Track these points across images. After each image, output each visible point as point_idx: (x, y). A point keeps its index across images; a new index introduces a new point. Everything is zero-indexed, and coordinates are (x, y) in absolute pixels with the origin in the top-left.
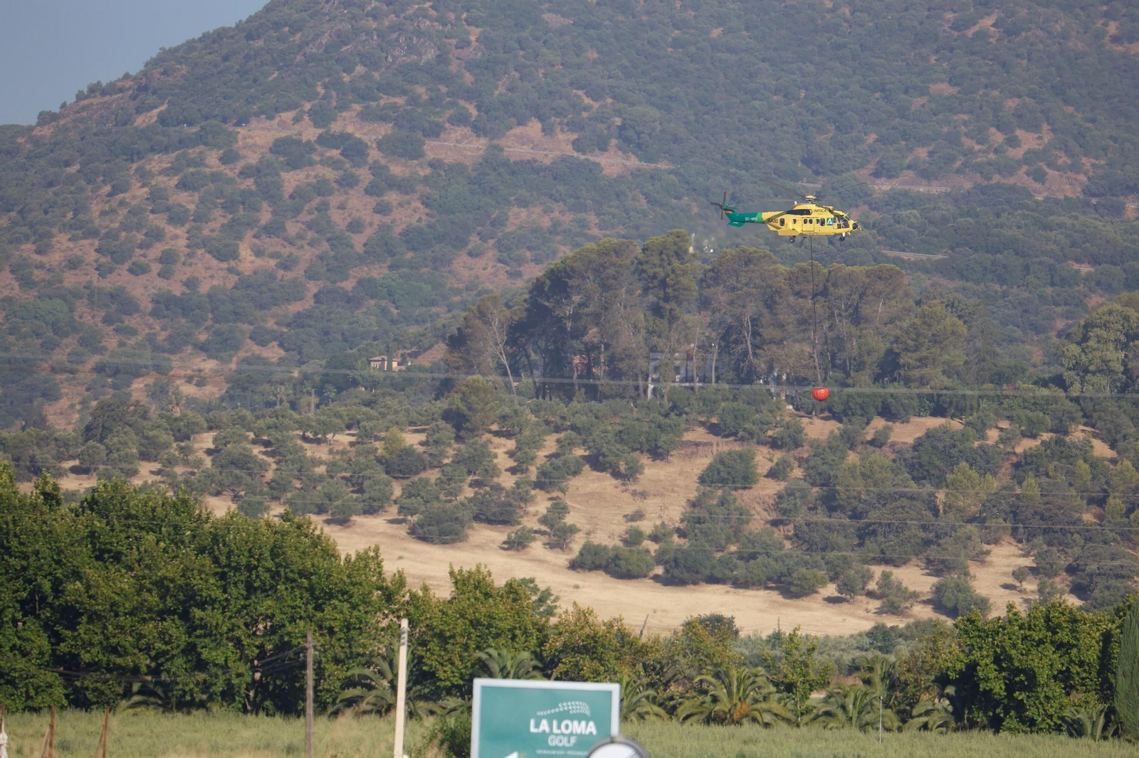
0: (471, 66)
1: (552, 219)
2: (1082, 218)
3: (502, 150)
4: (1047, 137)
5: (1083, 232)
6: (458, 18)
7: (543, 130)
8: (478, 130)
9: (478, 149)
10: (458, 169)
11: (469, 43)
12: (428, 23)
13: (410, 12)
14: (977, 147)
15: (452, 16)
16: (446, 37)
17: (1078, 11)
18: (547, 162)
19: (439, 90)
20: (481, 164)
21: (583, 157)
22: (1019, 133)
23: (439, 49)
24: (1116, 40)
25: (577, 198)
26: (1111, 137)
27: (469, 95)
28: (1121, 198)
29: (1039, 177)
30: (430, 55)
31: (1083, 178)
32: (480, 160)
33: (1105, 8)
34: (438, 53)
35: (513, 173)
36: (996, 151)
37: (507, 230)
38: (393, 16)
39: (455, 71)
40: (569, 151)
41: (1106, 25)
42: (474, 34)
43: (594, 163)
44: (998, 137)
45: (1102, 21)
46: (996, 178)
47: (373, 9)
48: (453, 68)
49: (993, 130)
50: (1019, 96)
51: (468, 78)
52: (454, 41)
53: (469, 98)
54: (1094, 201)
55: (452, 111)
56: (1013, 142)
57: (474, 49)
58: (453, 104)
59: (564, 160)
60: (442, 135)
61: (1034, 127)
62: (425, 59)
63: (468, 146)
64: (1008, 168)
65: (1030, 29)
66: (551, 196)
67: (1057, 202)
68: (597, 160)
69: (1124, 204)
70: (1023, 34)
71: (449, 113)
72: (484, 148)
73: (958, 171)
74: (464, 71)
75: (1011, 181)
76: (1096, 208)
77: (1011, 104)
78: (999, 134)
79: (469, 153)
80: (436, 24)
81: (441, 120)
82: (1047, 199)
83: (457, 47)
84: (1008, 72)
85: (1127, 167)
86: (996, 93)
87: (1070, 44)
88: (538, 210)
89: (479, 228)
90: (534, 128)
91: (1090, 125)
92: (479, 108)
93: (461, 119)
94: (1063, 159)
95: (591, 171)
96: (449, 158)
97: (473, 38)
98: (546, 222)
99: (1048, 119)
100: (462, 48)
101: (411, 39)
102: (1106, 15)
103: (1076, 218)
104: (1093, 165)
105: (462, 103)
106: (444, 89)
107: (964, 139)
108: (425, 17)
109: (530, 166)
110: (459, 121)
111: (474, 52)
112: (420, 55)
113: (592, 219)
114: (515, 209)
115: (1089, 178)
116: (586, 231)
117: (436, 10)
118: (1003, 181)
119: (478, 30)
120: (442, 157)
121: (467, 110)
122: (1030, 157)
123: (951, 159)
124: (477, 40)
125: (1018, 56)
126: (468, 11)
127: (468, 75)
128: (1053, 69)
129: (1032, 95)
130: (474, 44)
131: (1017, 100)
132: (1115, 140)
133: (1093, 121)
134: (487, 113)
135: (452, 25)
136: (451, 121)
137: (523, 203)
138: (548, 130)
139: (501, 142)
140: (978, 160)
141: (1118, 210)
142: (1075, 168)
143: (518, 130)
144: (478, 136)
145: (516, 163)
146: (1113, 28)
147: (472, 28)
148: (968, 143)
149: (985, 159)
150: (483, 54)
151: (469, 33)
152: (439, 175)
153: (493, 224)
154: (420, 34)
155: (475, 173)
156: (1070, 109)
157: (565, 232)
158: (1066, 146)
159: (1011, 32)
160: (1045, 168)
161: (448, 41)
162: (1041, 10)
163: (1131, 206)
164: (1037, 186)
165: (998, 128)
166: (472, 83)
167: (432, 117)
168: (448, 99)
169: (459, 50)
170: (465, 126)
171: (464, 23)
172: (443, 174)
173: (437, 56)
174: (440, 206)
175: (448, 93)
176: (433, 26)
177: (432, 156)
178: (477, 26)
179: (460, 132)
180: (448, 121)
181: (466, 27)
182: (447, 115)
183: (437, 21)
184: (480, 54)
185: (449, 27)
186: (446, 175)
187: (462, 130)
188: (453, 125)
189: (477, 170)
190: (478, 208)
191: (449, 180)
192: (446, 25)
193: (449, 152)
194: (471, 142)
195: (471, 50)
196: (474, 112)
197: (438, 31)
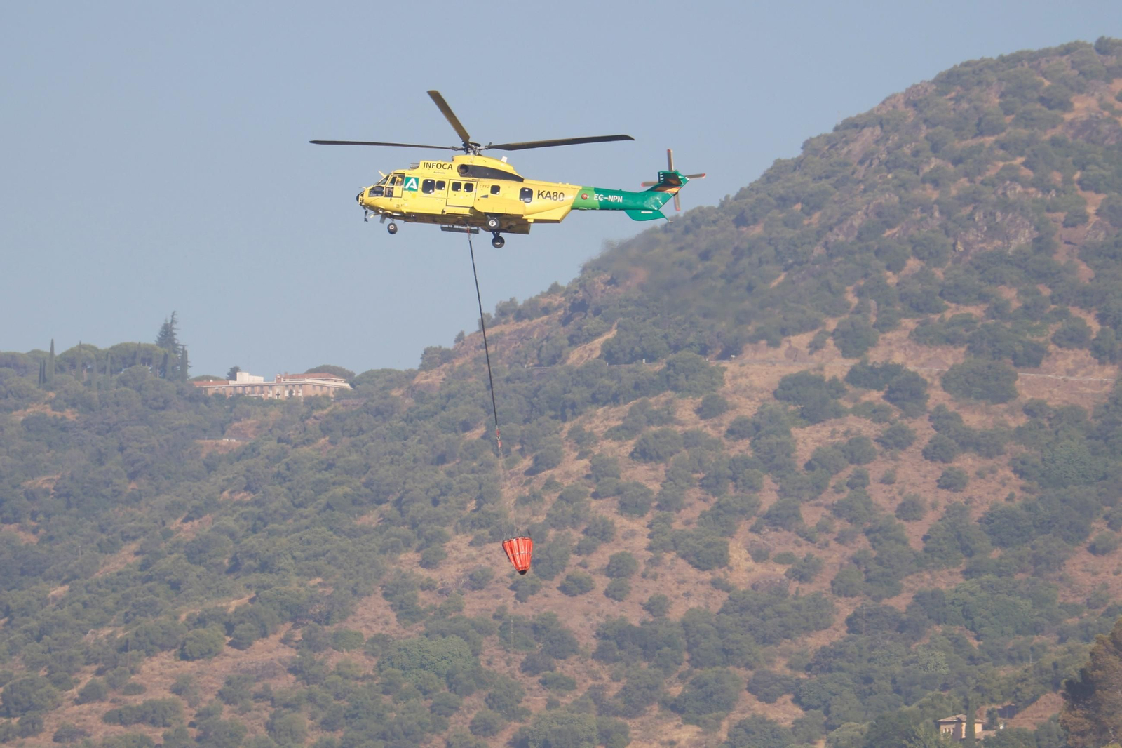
0: (1088, 253)
6: (1067, 180)
8: (1102, 353)
9: (1102, 384)
10: (1069, 416)
11: (1084, 218)
12: (1019, 189)
13: (991, 173)
15: (1057, 177)
16: (1048, 210)
19: (1038, 293)
20: (1107, 407)
23: (1037, 229)
27: (1085, 298)
30: (1023, 238)
32: (1106, 401)
34: (1036, 234)
38: (964, 182)
39: (1063, 262)
42: (1093, 203)
47: (932, 171)
48: (1061, 258)
51: (1085, 273)
52: (1061, 216)
53: (1085, 305)
55: (1059, 326)
57: (1094, 227)
58: (1061, 315)
60: (1044, 364)
62: (1014, 244)
63: (1088, 379)
71: (1054, 328)
72: (1112, 381)
74: (1077, 261)
79: (1089, 391)
80: (1032, 190)
81: (1042, 340)
83: (1066, 225)
89: (1107, 509)
92: (1102, 319)
93: (1073, 338)
96: (1055, 399)
97: (1091, 210)
100: (1074, 225)
101: (993, 214)
105: (1075, 312)
106: (1046, 292)
108: (1014, 179)
110: (1071, 339)
111: (1094, 232)
112: (1007, 238)
117: (1032, 168)
119: (1101, 197)
120: (1046, 397)
121: (1084, 323)
124: (1098, 213)
126: (1083, 168)
127: (1083, 267)
130: (1093, 219)
134: (1115, 327)
135: (1057, 190)
136: (1059, 340)
144: (1102, 363)
147: (1090, 195)
150: (1108, 234)
151: (1085, 202)
152: (1041, 426)
154: (1006, 206)
155: (1099, 421)
161: (1050, 215)
166: (1091, 280)
167: (1028, 336)
168: (1053, 307)
169: (1070, 229)
170: (1081, 348)
171: (1077, 187)
172: (1047, 424)
173: (1034, 240)
174: (1043, 475)
175: (1052, 297)
176: (1028, 193)
177: (1029, 397)
178: (1097, 191)
179: (1072, 357)
180: (1053, 340)
181: (1080, 193)
182: (1052, 332)
183: (1033, 185)
184: (1102, 234)
185: (1053, 193)
186: (1051, 425)
187: (1076, 355)
188: (1060, 346)
189: (1100, 417)
190: (1105, 477)
191: (1057, 433)
192: (1049, 191)
193: (1056, 390)
194: (1090, 373)
195: (1089, 228)
196: (1094, 326)
197: (1035, 201)
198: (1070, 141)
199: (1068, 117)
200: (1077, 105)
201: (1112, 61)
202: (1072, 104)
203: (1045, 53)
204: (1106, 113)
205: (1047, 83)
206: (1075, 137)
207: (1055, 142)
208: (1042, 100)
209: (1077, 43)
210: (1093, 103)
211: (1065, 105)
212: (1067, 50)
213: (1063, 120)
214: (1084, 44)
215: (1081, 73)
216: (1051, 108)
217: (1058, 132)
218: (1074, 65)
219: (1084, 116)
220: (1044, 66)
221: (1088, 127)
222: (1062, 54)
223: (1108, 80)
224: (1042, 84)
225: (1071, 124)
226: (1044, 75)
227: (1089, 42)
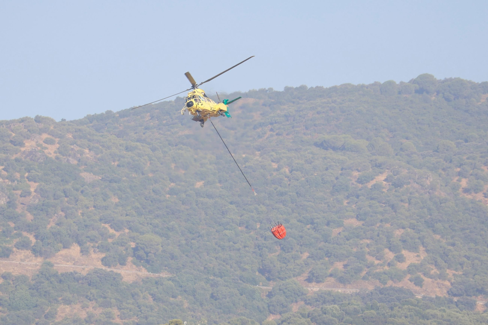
0: (31, 209)
1: (87, 313)
2: (448, 311)
3: (52, 266)
4: (423, 255)
5: (449, 321)
6: (22, 177)
7: (82, 251)
8: (36, 252)
9: (36, 265)
10: (21, 279)
11: (29, 193)
14: (377, 262)
15: (18, 175)
16: (14, 189)
17: (440, 171)
18: (84, 273)
19: (9, 225)
20: (38, 276)
21: (109, 270)
22: (404, 252)
23: (9, 198)
24: (466, 191)
25: (105, 298)
26: (465, 256)
27: (29, 228)
28: (473, 298)
29: (418, 282)
30: (2, 201)
31: (447, 283)
32: (38, 273)
33: (459, 169)
34: (8, 200)
35: (60, 281)
36: (389, 265)
37: (57, 321)
39: (20, 212)
40: (99, 265)
41: (459, 181)
42: (33, 187)
43: (116, 274)
44: (390, 255)
45: (457, 178)
46: (390, 283)
48: (19, 210)
49: (387, 250)
50: (403, 228)
51: (29, 217)
52: (19, 192)
53: (29, 231)
54: (455, 299)
55: (18, 240)
56: (400, 259)
57: (33, 197)
58: (19, 235)
59: (96, 271)
60: (11, 256)
61: (414, 249)
63: (29, 263)
64: (397, 277)
65: (409, 183)
66: (87, 296)
67: (431, 300)
68: (119, 271)
69: (475, 301)
70: (405, 186)
71: (15, 241)
72: (40, 264)
73: (364, 278)
74: (26, 212)
75: (399, 285)
76: (457, 304)
77: (398, 233)
78: (391, 253)
79: (30, 268)
80: (7, 181)
81: (10, 246)
82: (424, 298)
83: (21, 196)
84: (395, 212)
85: (477, 276)
86: (388, 225)
87: (436, 193)
88: (78, 306)
89: (37, 320)
90: (75, 250)
91: (451, 248)
92: (36, 237)
93: (24, 245)
94: (434, 271)
95: (114, 279)
96: (16, 272)
97: (32, 190)
98: (83, 315)
99: (423, 244)
100: (25, 196)
102: (459, 174)
103: (444, 311)
104: (454, 275)
105: (25, 234)
106: (12, 225)
107: (367, 257)
109: (73, 277)
110: (23, 246)
111: (34, 200)
113: (115, 312)
114: (62, 306)
115: (452, 284)
116: (112, 321)
117: (7, 171)
118: (394, 285)
119: (37, 184)
120: (11, 271)
121: (29, 239)
122: (412, 269)
123: (360, 270)
124: (35, 191)
125: (402, 201)
126: (29, 172)
127: (29, 214)
128: (425, 210)
129: (413, 227)
130: (33, 194)
131: (402, 231)
132: (468, 258)
133: (453, 245)
134: (42, 240)
135: (18, 181)
136: (18, 246)
137: (68, 302)
138: (84, 252)
139: (52, 260)
140: (378, 271)
141: (471, 306)
142: (442, 277)
143: (63, 252)
144: (36, 256)
145: (62, 275)
146: (464, 183)
147: (32, 183)
148: (370, 259)
149: (382, 270)
150: (39, 200)
151: (30, 187)
152: (9, 284)
153: (46, 317)
155: (34, 282)
156: (438, 237)
157: (96, 321)
158: (436, 262)
159: (397, 185)
160: (422, 276)
161: (15, 192)
162: (416, 170)
163: (480, 303)
164: (417, 288)
165: (390, 249)
166: (32, 220)
167: (4, 244)
168: (15, 232)
169: (23, 198)
170: (27, 250)
171: (27, 180)
172: (12, 283)
173: (7, 203)
174: (9, 305)
175: (15, 228)
176: (5, 182)
177: (4, 271)
178: (35, 182)
179: (23, 254)
180: (15, 246)
181: (28, 182)
182: (15, 242)
183: (7, 179)
184: (37, 200)
185: (16, 181)
186: (13, 283)
187: (25, 253)
188: (18, 249)
189: (35, 279)
190: (36, 306)
191: (16, 287)
192: (14, 181)
193: (16, 268)
194: (31, 261)
195: (31, 197)
196: (33, 240)
197: (8, 186)
198: (23, 159)
199: (23, 149)
200: (26, 144)
201: (42, 126)
202: (24, 144)
203: (12, 122)
204: (39, 148)
205: (14, 135)
206: (25, 158)
207: (17, 160)
208: (11, 142)
209: (27, 117)
210: (33, 143)
211: (21, 144)
212: (22, 120)
213: (20, 150)
214: (30, 118)
215: (28, 130)
216: (15, 145)
217: (18, 156)
218: (25, 127)
219: (29, 149)
220: (12, 127)
221: (31, 154)
222: (20, 122)
223: (40, 134)
224: (11, 135)
225: (24, 152)
226: (12, 131)
227: (32, 117)
